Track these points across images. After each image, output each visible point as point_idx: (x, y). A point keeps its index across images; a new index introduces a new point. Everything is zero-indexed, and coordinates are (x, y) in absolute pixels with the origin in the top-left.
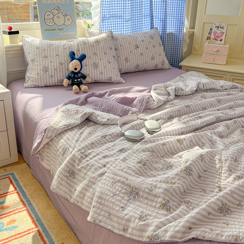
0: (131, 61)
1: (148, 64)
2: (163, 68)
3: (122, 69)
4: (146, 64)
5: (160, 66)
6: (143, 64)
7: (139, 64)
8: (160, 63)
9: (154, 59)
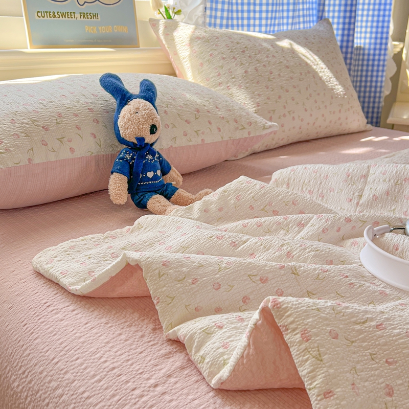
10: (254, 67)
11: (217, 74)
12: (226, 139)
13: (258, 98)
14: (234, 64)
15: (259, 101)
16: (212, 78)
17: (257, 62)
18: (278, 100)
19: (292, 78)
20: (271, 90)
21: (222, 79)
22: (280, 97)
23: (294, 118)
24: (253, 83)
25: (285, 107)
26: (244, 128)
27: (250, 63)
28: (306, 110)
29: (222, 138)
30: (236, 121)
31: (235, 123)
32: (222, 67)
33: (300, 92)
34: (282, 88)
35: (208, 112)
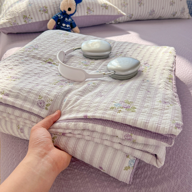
0: (145, 5)
1: (165, 11)
2: (181, 17)
3: (134, 14)
4: (163, 10)
5: (179, 14)
6: (160, 10)
7: (154, 9)
8: (180, 10)
9: (173, 4)
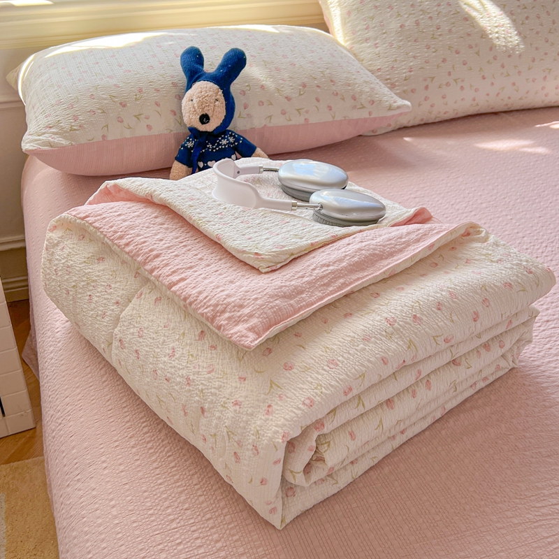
10: (415, 19)
11: (365, 27)
12: (338, 118)
13: (411, 62)
14: (389, 14)
15: (413, 65)
16: (359, 31)
17: (421, 13)
18: (442, 64)
19: (469, 35)
20: (434, 50)
21: (370, 34)
22: (444, 61)
23: (462, 88)
24: (409, 41)
25: (449, 74)
26: (364, 107)
27: (411, 14)
28: (484, 78)
29: (334, 117)
30: (354, 98)
31: (353, 101)
32: (372, 18)
33: (477, 53)
34: (450, 48)
35: (318, 86)
